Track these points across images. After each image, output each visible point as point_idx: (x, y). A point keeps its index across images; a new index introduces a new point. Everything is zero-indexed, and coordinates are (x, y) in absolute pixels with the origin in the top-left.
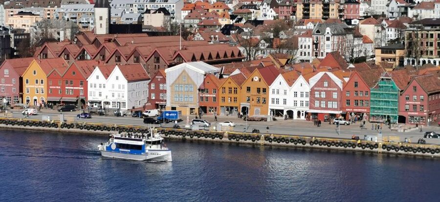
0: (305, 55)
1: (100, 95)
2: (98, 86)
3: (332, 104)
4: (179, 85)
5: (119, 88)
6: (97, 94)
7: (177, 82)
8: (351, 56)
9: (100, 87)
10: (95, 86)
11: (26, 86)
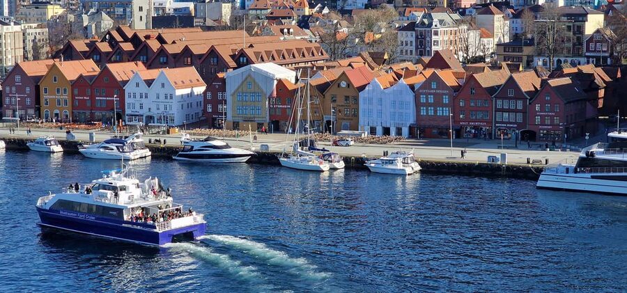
0: (407, 54)
1: (141, 107)
2: (138, 96)
3: (443, 110)
4: (243, 93)
5: (166, 98)
6: (137, 106)
7: (240, 90)
8: (465, 55)
9: (141, 97)
10: (135, 97)
11: (44, 96)
